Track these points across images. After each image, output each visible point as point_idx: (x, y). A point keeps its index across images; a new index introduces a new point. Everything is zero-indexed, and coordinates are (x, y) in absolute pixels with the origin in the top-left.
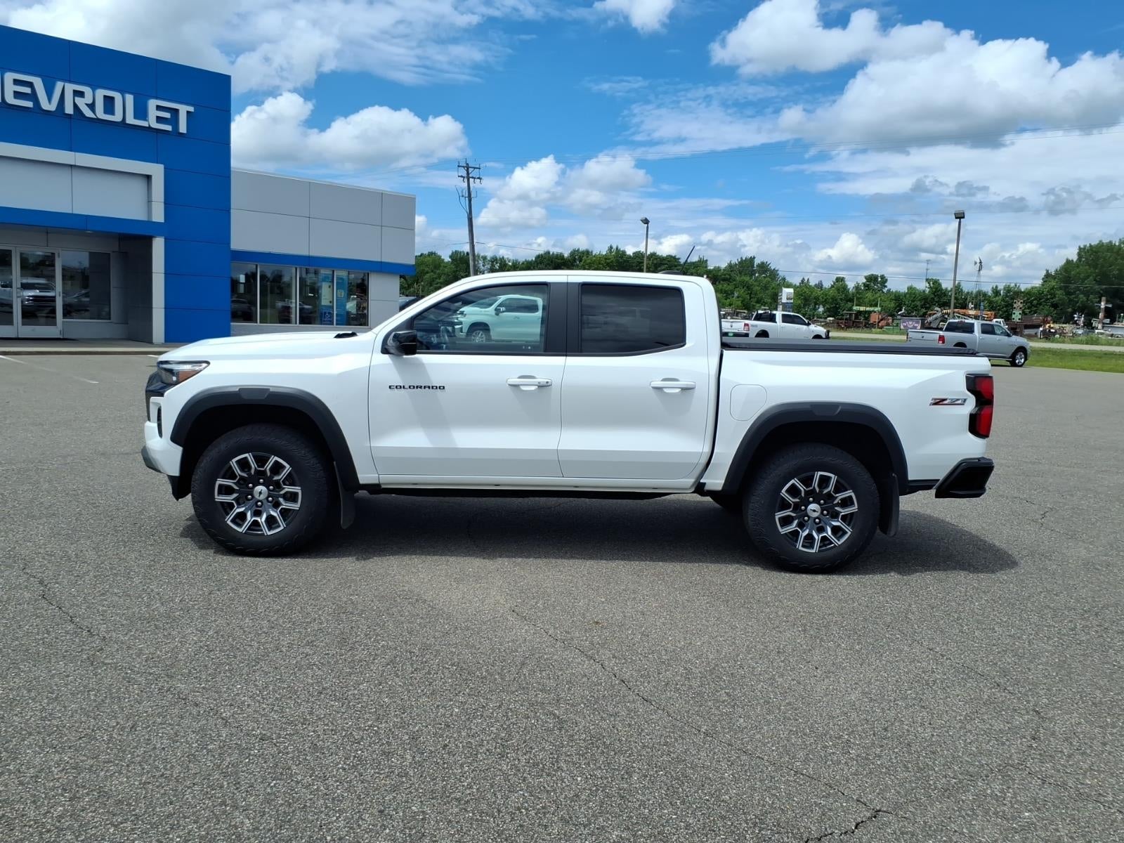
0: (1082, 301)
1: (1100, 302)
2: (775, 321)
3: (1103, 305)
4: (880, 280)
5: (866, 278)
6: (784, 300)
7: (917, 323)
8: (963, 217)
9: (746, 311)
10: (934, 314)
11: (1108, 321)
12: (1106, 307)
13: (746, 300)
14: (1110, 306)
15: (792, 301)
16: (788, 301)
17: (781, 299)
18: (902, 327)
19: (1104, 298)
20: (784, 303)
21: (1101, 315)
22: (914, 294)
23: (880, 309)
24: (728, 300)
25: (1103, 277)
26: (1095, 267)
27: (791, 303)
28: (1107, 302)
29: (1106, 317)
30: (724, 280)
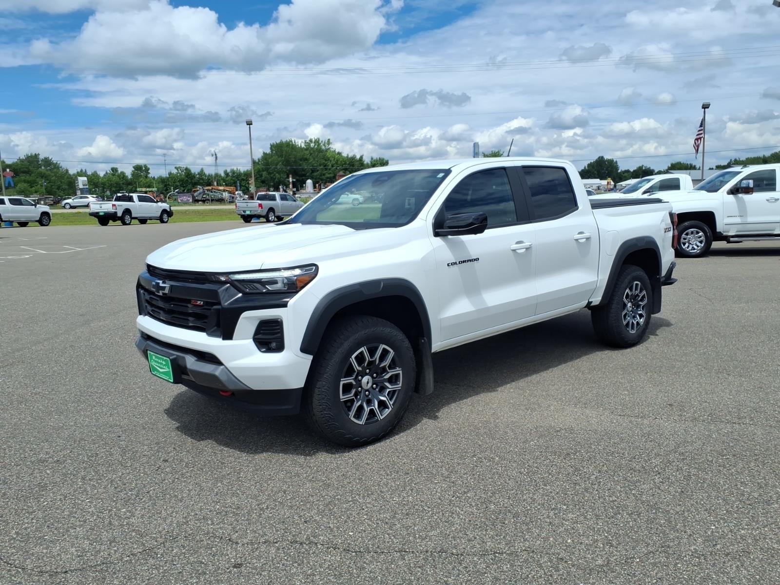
0: (278, 178)
1: (288, 177)
2: (133, 201)
3: (291, 180)
4: (144, 168)
5: (134, 167)
6: (81, 186)
7: (189, 197)
8: (252, 124)
9: (52, 197)
10: (198, 190)
11: (295, 189)
12: (293, 181)
13: (49, 188)
14: (295, 180)
15: (87, 187)
16: (85, 187)
17: (78, 185)
18: (179, 201)
19: (290, 176)
20: (81, 189)
21: (291, 186)
22: (174, 178)
23: (156, 189)
24: (33, 188)
25: (287, 162)
26: (281, 156)
27: (87, 188)
28: (293, 178)
29: (293, 187)
30: (24, 172)
